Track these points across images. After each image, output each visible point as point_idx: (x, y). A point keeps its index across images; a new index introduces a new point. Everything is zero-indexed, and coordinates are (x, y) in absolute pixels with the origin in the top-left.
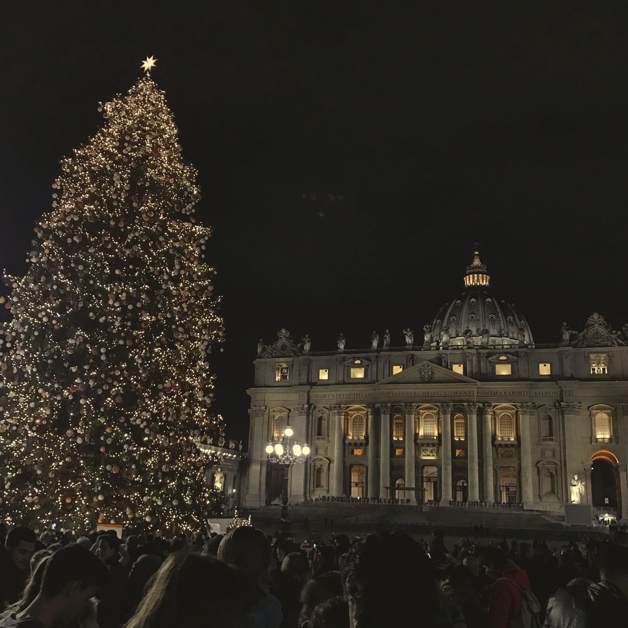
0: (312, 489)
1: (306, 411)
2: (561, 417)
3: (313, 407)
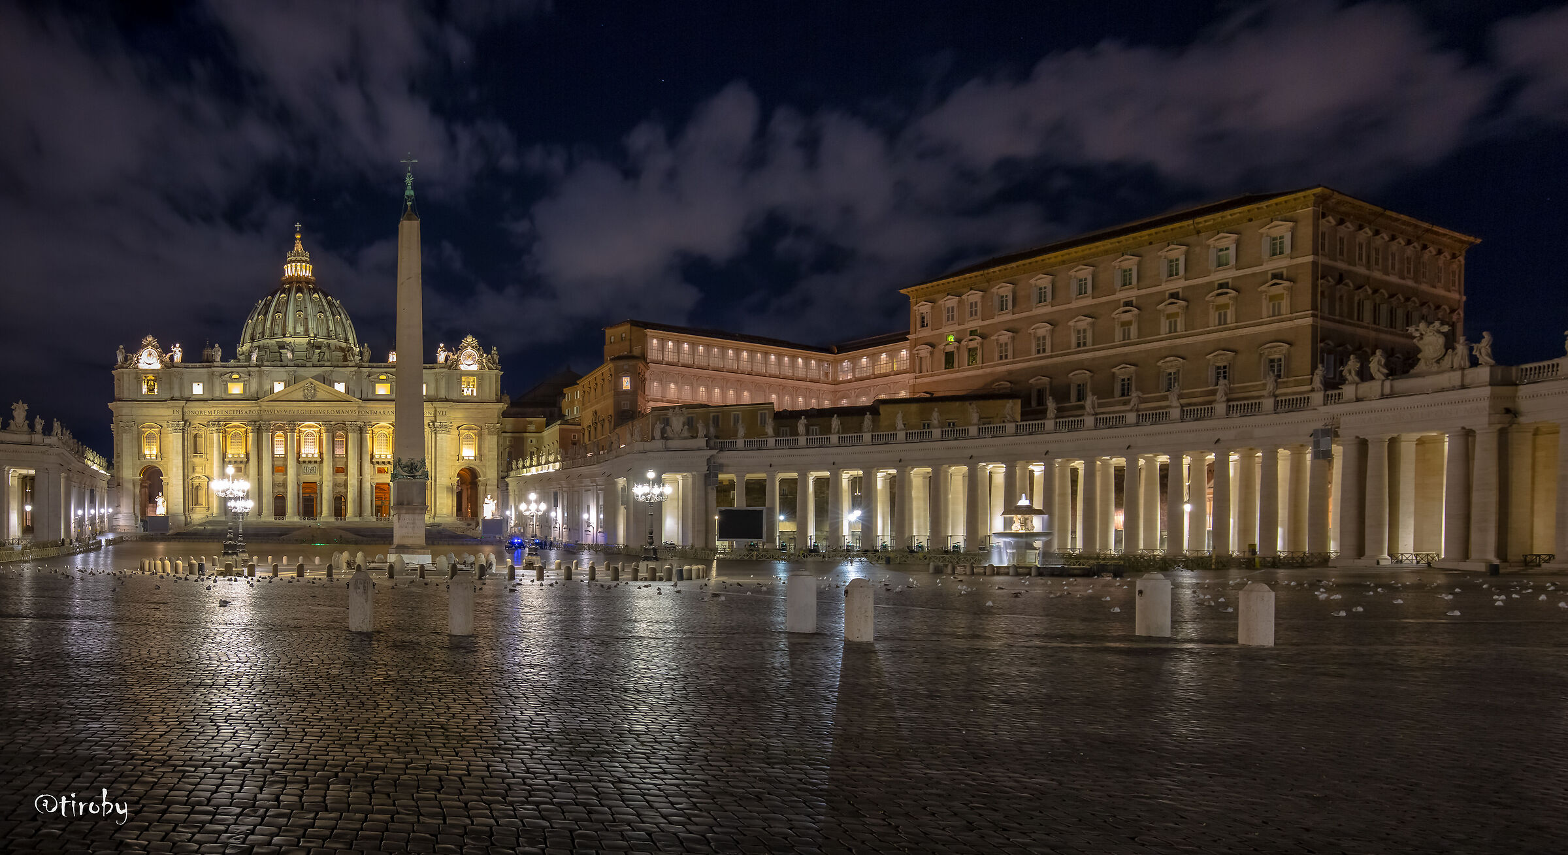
0: (191, 505)
1: (182, 428)
2: (433, 436)
3: (188, 424)
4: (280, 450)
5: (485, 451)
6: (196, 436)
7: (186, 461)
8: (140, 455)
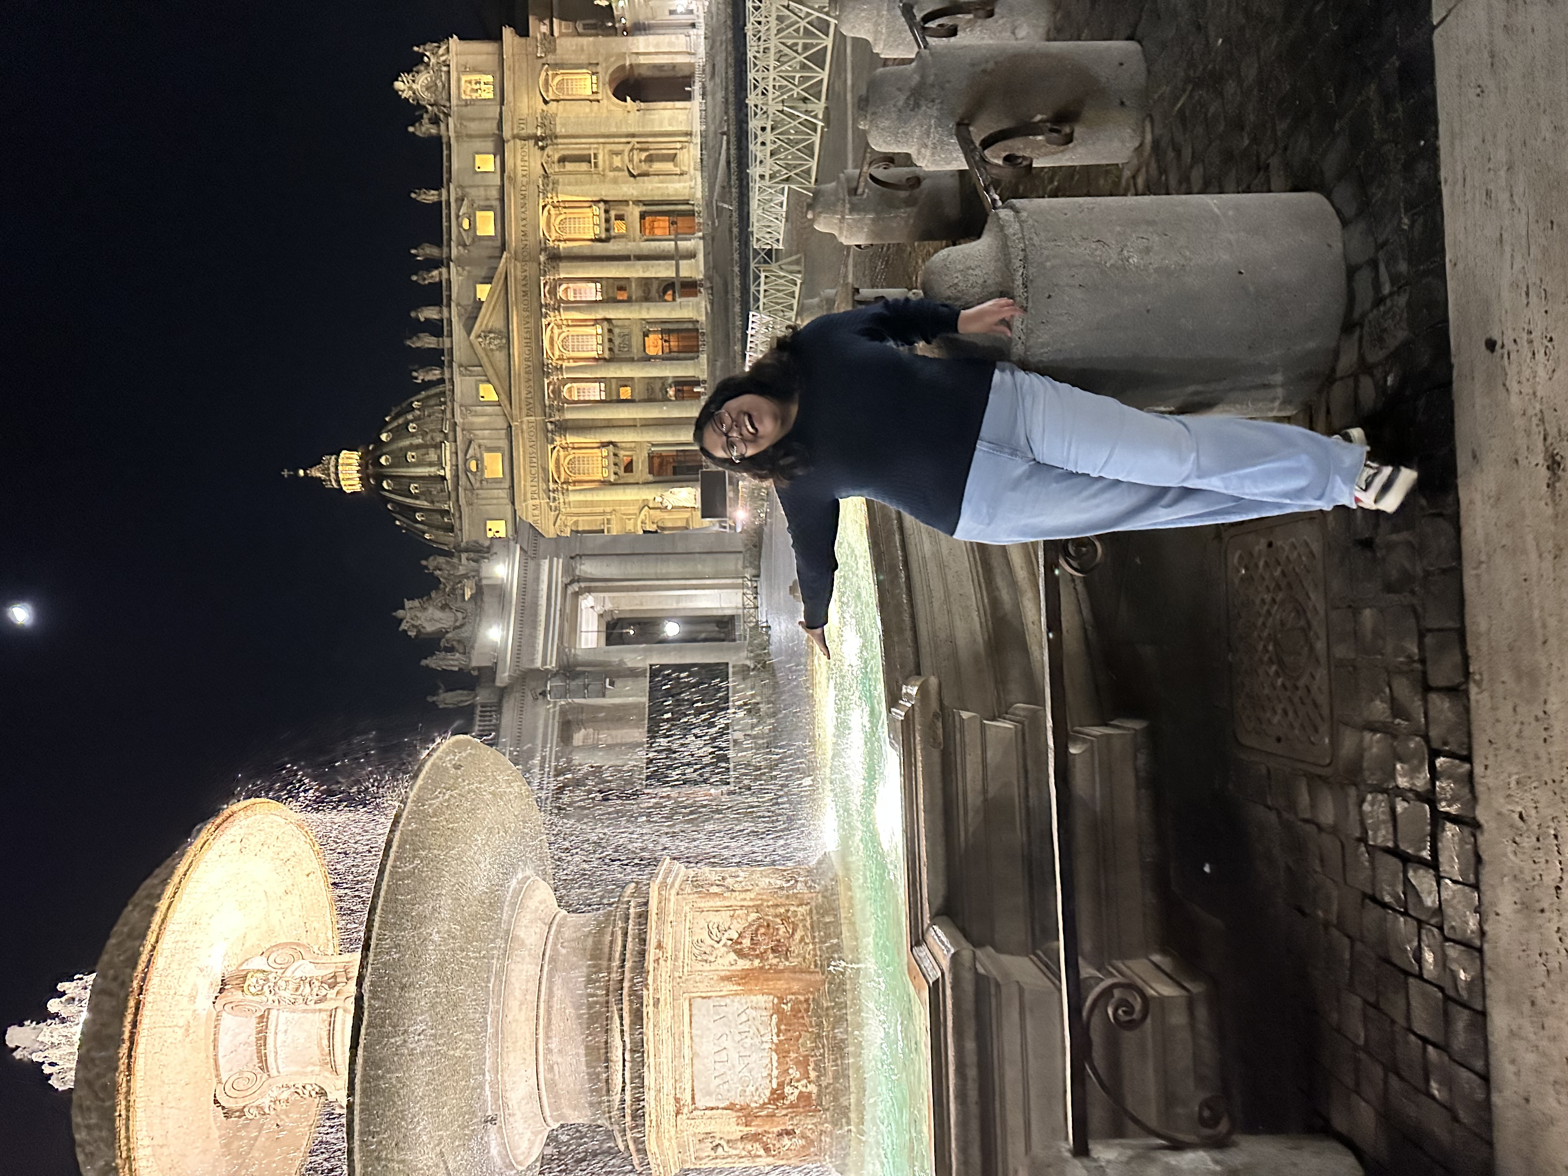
2: (560, 141)
4: (592, 391)
5: (583, 59)
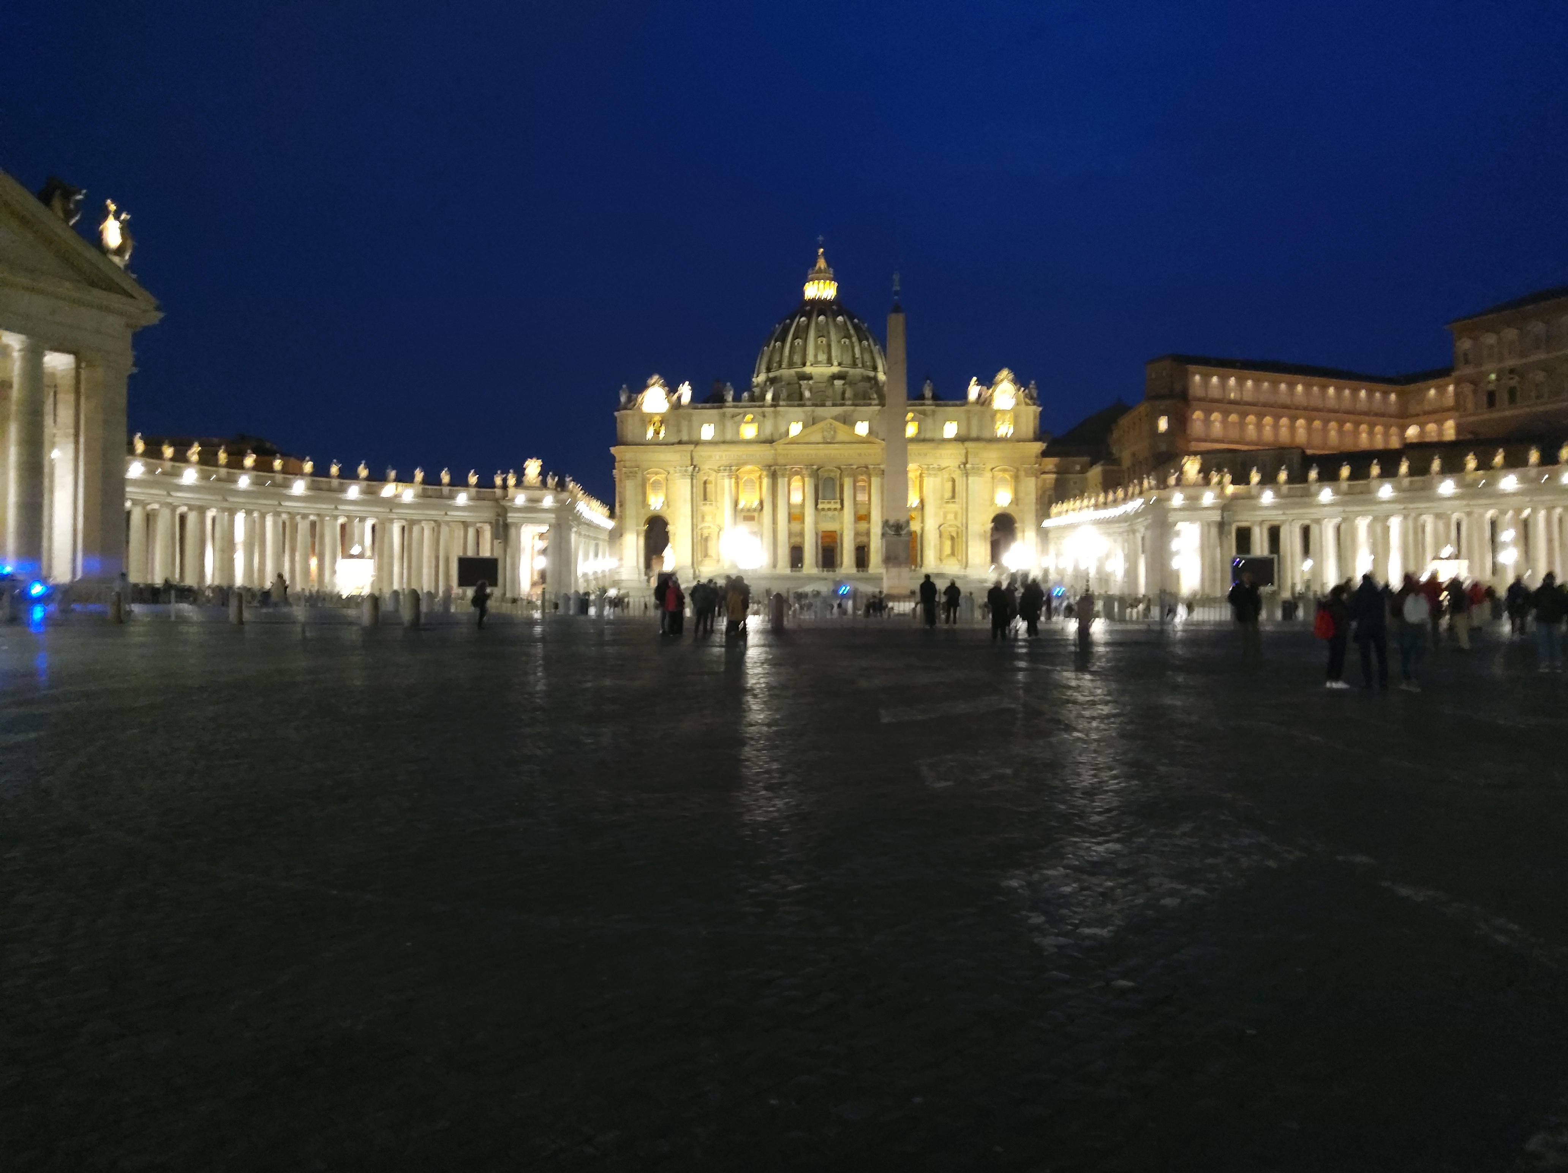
0: (700, 559)
1: (690, 474)
2: (965, 479)
3: (697, 469)
4: (796, 498)
5: (1022, 495)
6: (705, 483)
7: (695, 510)
8: (644, 503)
